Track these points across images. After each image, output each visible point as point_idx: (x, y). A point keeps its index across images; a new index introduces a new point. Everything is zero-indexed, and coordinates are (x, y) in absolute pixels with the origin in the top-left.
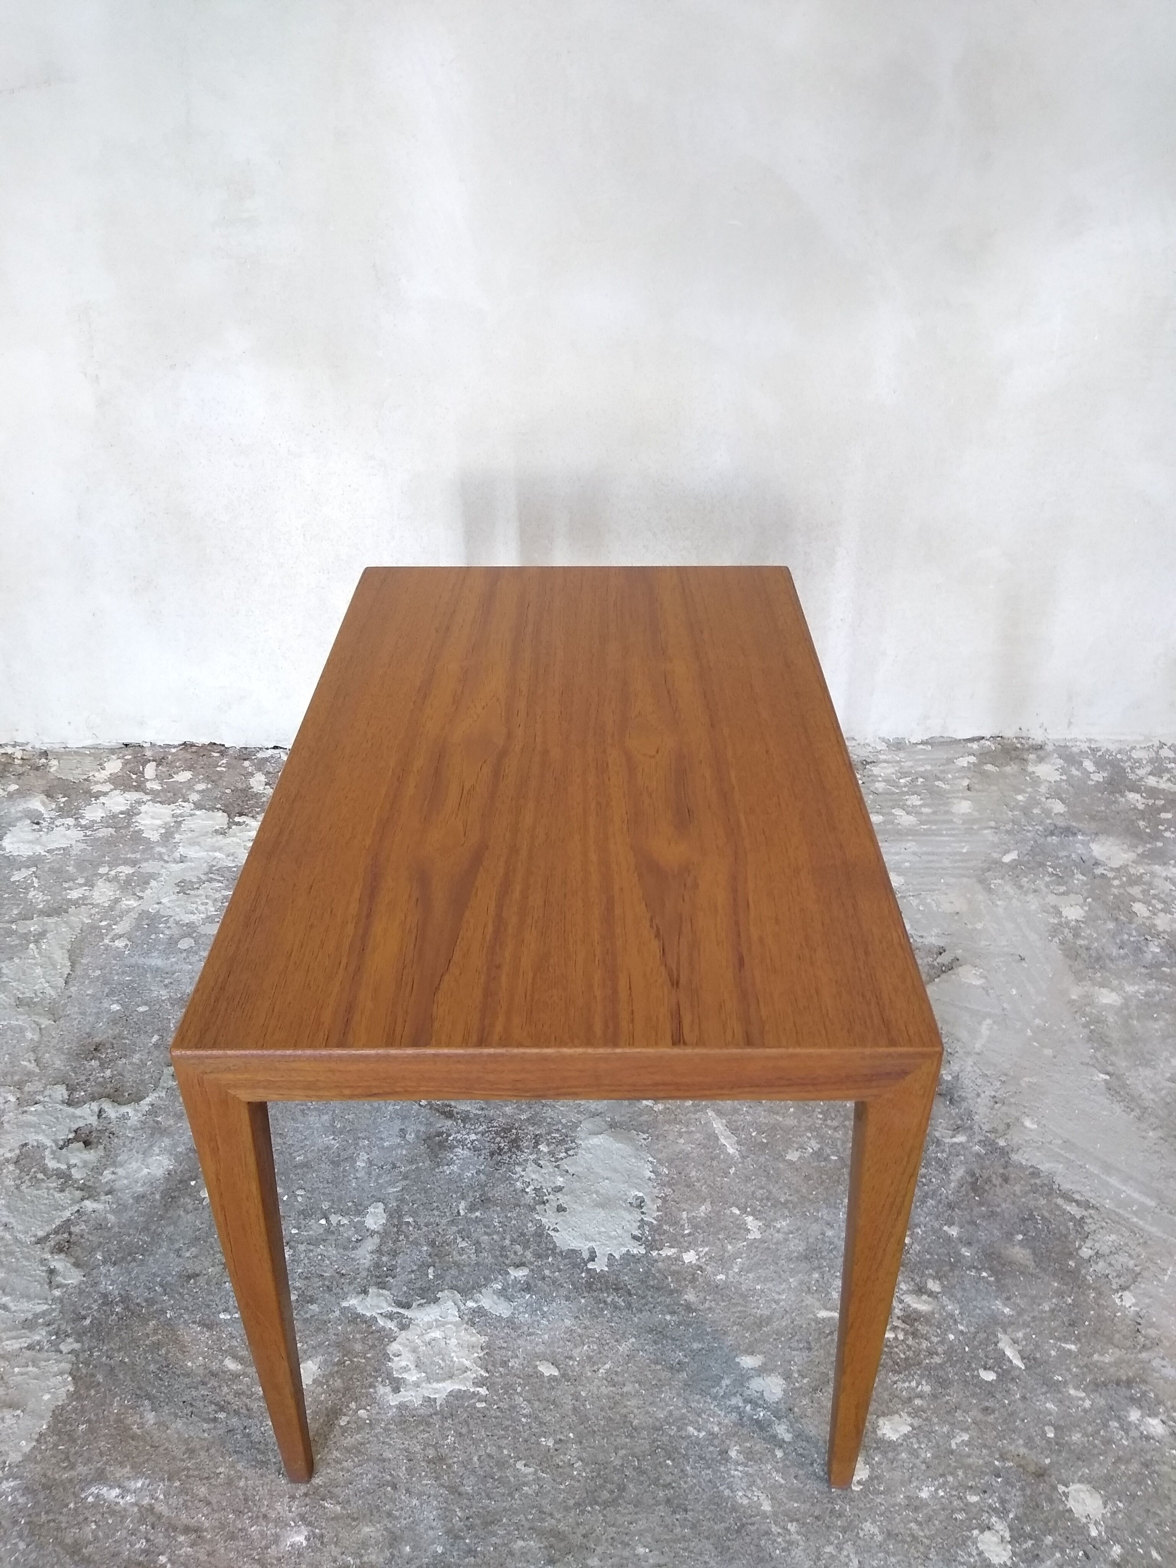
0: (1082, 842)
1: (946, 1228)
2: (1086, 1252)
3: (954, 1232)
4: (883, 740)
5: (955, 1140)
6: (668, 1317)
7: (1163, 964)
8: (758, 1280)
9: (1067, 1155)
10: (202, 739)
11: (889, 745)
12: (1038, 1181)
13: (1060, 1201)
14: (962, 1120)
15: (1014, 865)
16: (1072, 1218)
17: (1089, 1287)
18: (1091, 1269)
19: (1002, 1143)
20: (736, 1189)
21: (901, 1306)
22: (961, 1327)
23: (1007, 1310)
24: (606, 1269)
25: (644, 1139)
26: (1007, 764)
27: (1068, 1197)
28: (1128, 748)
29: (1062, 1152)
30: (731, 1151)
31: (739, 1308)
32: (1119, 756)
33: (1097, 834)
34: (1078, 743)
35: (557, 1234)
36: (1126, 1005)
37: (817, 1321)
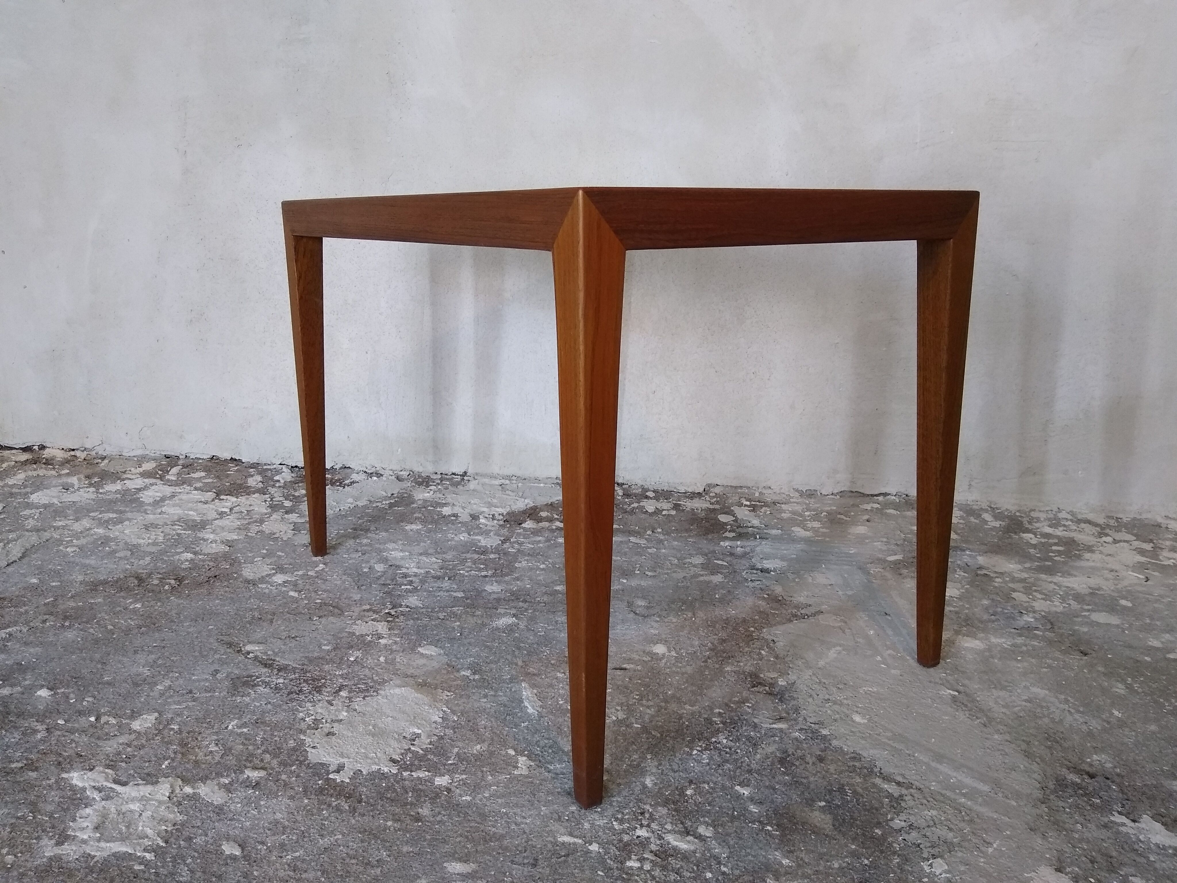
0: (970, 556)
1: (738, 788)
2: (898, 823)
3: (745, 792)
4: (797, 490)
5: (774, 726)
6: (389, 823)
7: (1037, 628)
8: (507, 805)
9: (894, 745)
10: (226, 455)
11: (802, 494)
12: (857, 764)
13: (878, 781)
14: (788, 714)
15: (896, 563)
16: (890, 796)
17: (894, 853)
18: (901, 838)
19: (825, 732)
20: (521, 738)
21: (658, 842)
22: (724, 869)
23: (785, 862)
24: (348, 781)
25: (447, 696)
26: (908, 510)
27: (887, 778)
28: (1027, 510)
29: (891, 742)
30: (530, 710)
31: (473, 824)
32: (1018, 514)
33: (986, 552)
34: (979, 503)
35: (313, 751)
36: (989, 650)
37: (555, 844)
